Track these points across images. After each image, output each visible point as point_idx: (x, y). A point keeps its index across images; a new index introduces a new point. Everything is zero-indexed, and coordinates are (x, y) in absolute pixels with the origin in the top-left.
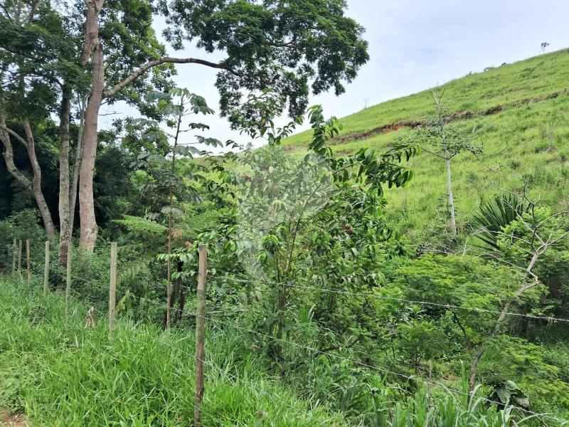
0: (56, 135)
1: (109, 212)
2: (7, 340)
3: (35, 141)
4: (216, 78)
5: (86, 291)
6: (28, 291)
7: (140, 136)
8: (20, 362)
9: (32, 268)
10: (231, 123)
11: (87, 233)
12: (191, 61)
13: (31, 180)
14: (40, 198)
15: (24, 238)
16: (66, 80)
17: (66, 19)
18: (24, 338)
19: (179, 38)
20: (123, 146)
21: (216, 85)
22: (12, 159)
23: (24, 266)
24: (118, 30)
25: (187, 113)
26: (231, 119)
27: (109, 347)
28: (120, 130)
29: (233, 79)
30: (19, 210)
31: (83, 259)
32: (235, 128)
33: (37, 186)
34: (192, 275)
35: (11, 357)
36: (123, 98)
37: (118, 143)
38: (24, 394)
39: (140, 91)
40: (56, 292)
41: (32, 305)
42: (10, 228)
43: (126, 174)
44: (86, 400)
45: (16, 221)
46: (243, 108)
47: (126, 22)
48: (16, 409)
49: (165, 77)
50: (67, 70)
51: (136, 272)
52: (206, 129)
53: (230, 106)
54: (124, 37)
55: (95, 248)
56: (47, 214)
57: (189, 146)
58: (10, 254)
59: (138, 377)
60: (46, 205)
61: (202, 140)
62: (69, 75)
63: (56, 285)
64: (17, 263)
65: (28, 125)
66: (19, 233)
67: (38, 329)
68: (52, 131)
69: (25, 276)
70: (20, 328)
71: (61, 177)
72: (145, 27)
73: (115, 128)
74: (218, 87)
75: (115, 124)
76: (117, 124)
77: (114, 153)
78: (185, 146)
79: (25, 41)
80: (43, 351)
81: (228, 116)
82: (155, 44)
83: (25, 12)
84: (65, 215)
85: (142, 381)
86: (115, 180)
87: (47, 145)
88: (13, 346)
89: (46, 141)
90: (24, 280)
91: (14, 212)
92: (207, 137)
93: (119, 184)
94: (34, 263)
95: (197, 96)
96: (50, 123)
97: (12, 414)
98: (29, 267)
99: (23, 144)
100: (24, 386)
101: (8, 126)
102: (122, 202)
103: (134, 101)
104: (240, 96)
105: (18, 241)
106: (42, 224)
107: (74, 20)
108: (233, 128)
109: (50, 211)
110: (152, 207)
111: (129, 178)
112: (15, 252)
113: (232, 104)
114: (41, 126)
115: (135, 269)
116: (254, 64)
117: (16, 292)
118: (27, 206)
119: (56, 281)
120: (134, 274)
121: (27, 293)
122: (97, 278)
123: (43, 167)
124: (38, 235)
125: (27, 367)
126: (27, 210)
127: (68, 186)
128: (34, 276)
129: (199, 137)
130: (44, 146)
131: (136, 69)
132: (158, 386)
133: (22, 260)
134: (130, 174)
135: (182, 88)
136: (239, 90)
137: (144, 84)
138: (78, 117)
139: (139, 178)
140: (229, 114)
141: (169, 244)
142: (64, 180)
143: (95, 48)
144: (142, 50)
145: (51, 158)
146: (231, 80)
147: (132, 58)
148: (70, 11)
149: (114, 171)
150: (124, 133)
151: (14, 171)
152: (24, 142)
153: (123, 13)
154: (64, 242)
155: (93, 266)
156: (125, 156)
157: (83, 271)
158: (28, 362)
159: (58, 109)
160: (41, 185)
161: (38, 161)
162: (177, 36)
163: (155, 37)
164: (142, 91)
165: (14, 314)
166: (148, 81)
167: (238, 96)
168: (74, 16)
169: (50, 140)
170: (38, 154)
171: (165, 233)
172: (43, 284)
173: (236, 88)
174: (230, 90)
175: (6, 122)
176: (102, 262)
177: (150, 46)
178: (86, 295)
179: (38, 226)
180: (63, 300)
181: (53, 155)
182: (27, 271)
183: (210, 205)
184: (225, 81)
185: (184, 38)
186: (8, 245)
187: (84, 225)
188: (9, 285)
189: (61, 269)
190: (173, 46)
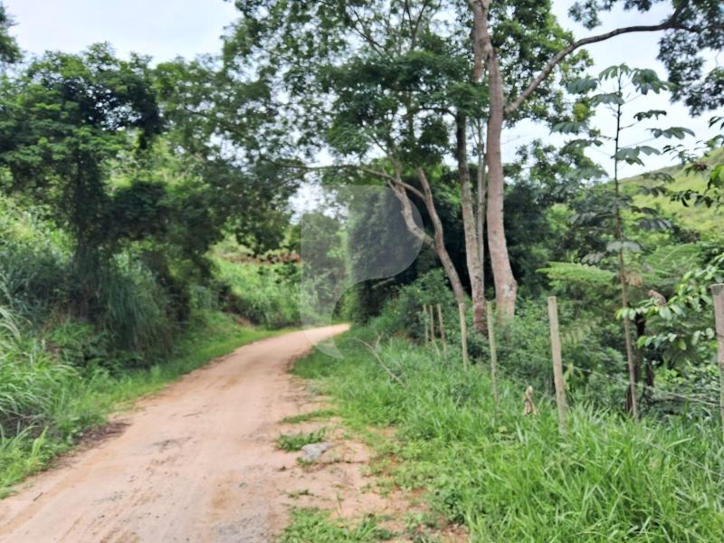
0: (453, 181)
1: (525, 264)
2: (432, 425)
3: (433, 193)
4: (659, 47)
5: (513, 364)
6: (445, 365)
7: (553, 159)
8: (450, 454)
9: (446, 336)
10: (691, 107)
11: (504, 290)
12: (618, 32)
13: (433, 237)
14: (444, 256)
15: (434, 303)
16: (459, 105)
17: (449, 40)
18: (450, 423)
19: (593, 12)
20: (532, 177)
21: (659, 57)
22: (411, 216)
23: (438, 335)
24: (510, 31)
25: (630, 98)
26: (689, 102)
27: (562, 445)
28: (525, 158)
29: (684, 41)
30: (425, 272)
31: (504, 324)
32: (698, 114)
33: (439, 242)
34: (671, 340)
35: (439, 447)
36: (525, 116)
37: (525, 174)
38: (460, 498)
39: (547, 101)
40: (478, 366)
41: (453, 381)
42: (418, 294)
43: (539, 213)
44: (544, 519)
45: (423, 285)
46: (707, 80)
47: (519, 16)
48: (454, 516)
49: (578, 73)
50: (459, 93)
51: (577, 338)
52: (661, 116)
53: (685, 83)
54: (518, 37)
55: (516, 310)
56: (453, 274)
57: (641, 145)
58: (422, 322)
59: (620, 497)
60: (451, 264)
61: (658, 133)
62: (462, 98)
63: (475, 357)
64: (430, 332)
65: (423, 175)
66: (428, 298)
67: (464, 412)
68: (448, 177)
69: (441, 348)
70: (445, 410)
71: (466, 226)
72: (544, 16)
73: (519, 158)
74: (663, 60)
75: (520, 153)
76: (522, 151)
77: (522, 189)
78: (634, 147)
79: (410, 72)
80: (475, 442)
81: (684, 98)
82: (559, 34)
83: (405, 48)
84: (475, 272)
85: (627, 503)
86: (526, 222)
87: (444, 194)
88: (440, 432)
89: (443, 190)
90: (441, 351)
91: (420, 274)
92: (664, 128)
93: (532, 227)
94: (448, 331)
95: (642, 71)
96: (445, 169)
97: (450, 523)
98: (443, 336)
99: (420, 198)
100: (459, 487)
101: (403, 181)
102: (540, 250)
103: (541, 114)
104: (700, 64)
105: (428, 307)
106: (450, 285)
107: (457, 38)
108: (693, 115)
109: (457, 270)
110: (579, 252)
111: (544, 217)
112: (427, 320)
113: (689, 79)
114: (436, 175)
115: (576, 334)
116: (718, 8)
117: (433, 365)
118: (432, 267)
119: (476, 352)
120: (575, 341)
121: (445, 367)
122: (525, 348)
123: (444, 220)
124: (448, 299)
125: (458, 462)
126: (433, 271)
127: (475, 236)
128: (450, 346)
129: (653, 130)
130: (442, 197)
131: (537, 74)
132: (656, 515)
133: (435, 328)
134: (545, 212)
135: (618, 65)
136: (699, 54)
137: (550, 91)
138: (474, 154)
139: (557, 216)
140: (685, 94)
141: (623, 296)
142: (469, 229)
143: (489, 57)
144: (544, 46)
145: (450, 209)
146: (683, 44)
147: (532, 62)
148: (452, 28)
149: (525, 212)
150: (532, 161)
151: (415, 229)
152: (421, 195)
153: (514, 8)
154: (478, 304)
155: (516, 332)
156: (536, 189)
157: (505, 339)
158: (460, 454)
159: (452, 150)
160: (444, 241)
161: (438, 214)
162: (589, 10)
163: (557, 24)
164: (549, 101)
165: (436, 392)
166: (556, 86)
167: (697, 65)
168: (458, 33)
169: (447, 188)
170: (437, 206)
171: (615, 281)
172: (461, 355)
173: (693, 52)
174: (682, 58)
175: (401, 177)
176: (528, 327)
177: (553, 39)
178: (513, 370)
179: (446, 289)
180: (487, 375)
181: (452, 205)
182: (442, 341)
183: (662, 239)
184: (672, 47)
185: (600, 9)
186: (419, 313)
187: (498, 281)
188: (425, 358)
189: (479, 338)
190: (585, 25)
